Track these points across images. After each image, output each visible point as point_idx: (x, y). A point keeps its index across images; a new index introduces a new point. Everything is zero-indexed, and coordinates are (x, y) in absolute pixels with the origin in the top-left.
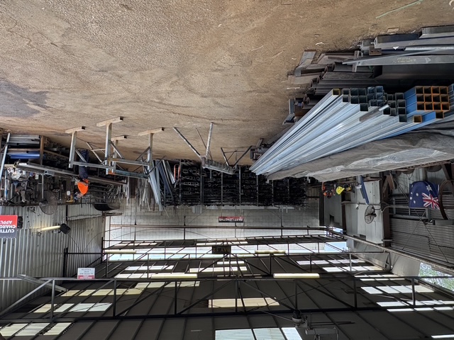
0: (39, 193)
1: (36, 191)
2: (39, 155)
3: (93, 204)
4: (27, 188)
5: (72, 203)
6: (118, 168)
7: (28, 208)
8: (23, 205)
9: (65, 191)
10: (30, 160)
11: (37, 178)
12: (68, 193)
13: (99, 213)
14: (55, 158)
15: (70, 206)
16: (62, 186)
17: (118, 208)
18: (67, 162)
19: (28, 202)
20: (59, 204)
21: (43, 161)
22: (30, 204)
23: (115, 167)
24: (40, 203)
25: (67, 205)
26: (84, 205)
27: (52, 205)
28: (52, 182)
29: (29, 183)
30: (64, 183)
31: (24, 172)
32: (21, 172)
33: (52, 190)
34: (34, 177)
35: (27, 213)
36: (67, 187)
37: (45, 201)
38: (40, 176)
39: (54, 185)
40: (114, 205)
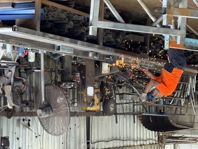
0: (37, 91)
1: (31, 87)
2: (33, 11)
3: (139, 114)
4: (16, 80)
5: (97, 113)
6: (189, 35)
7: (19, 121)
8: (9, 113)
9: (83, 85)
10: (17, 21)
11: (32, 59)
12: (90, 91)
13: (152, 135)
14: (63, 16)
15: (95, 120)
16: (78, 75)
17: (190, 126)
18: (86, 23)
19: (18, 107)
20: (73, 114)
21: (43, 22)
22: (22, 113)
23: (183, 32)
24: (39, 112)
25: (89, 115)
26: (120, 117)
27: (60, 115)
28: (59, 68)
29: (18, 69)
30: (81, 69)
31: (9, 47)
32: (4, 47)
33: (60, 83)
34: (26, 57)
35: (17, 129)
36: (88, 79)
37: (48, 107)
38: (37, 56)
39: (63, 73)
40: (181, 119)
